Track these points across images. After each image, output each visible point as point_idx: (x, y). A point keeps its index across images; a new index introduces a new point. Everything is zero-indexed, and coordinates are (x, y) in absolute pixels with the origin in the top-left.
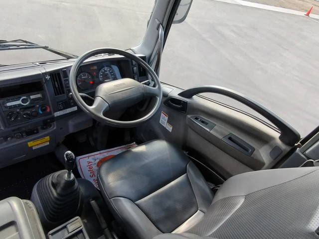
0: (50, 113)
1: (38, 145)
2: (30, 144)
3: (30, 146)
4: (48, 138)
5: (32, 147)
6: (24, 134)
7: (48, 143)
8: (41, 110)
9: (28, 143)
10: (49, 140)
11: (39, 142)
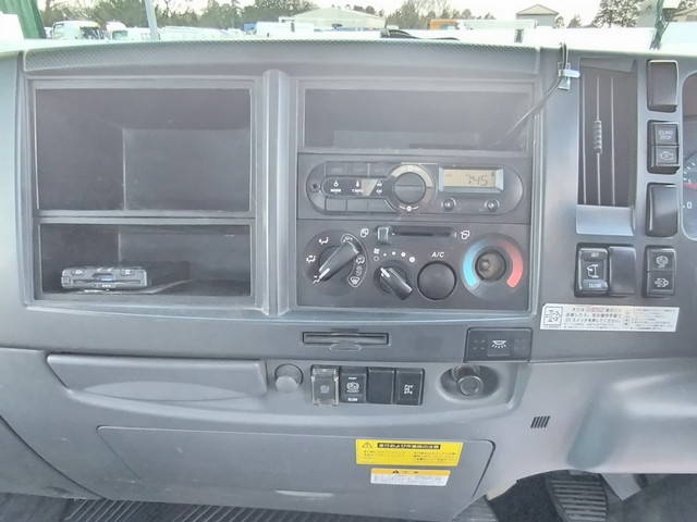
0: (520, 300)
1: (396, 468)
2: (366, 451)
3: (360, 460)
4: (451, 451)
5: (367, 469)
6: (353, 387)
7: (442, 480)
8: (478, 268)
9: (360, 443)
10: (454, 462)
11: (407, 456)
